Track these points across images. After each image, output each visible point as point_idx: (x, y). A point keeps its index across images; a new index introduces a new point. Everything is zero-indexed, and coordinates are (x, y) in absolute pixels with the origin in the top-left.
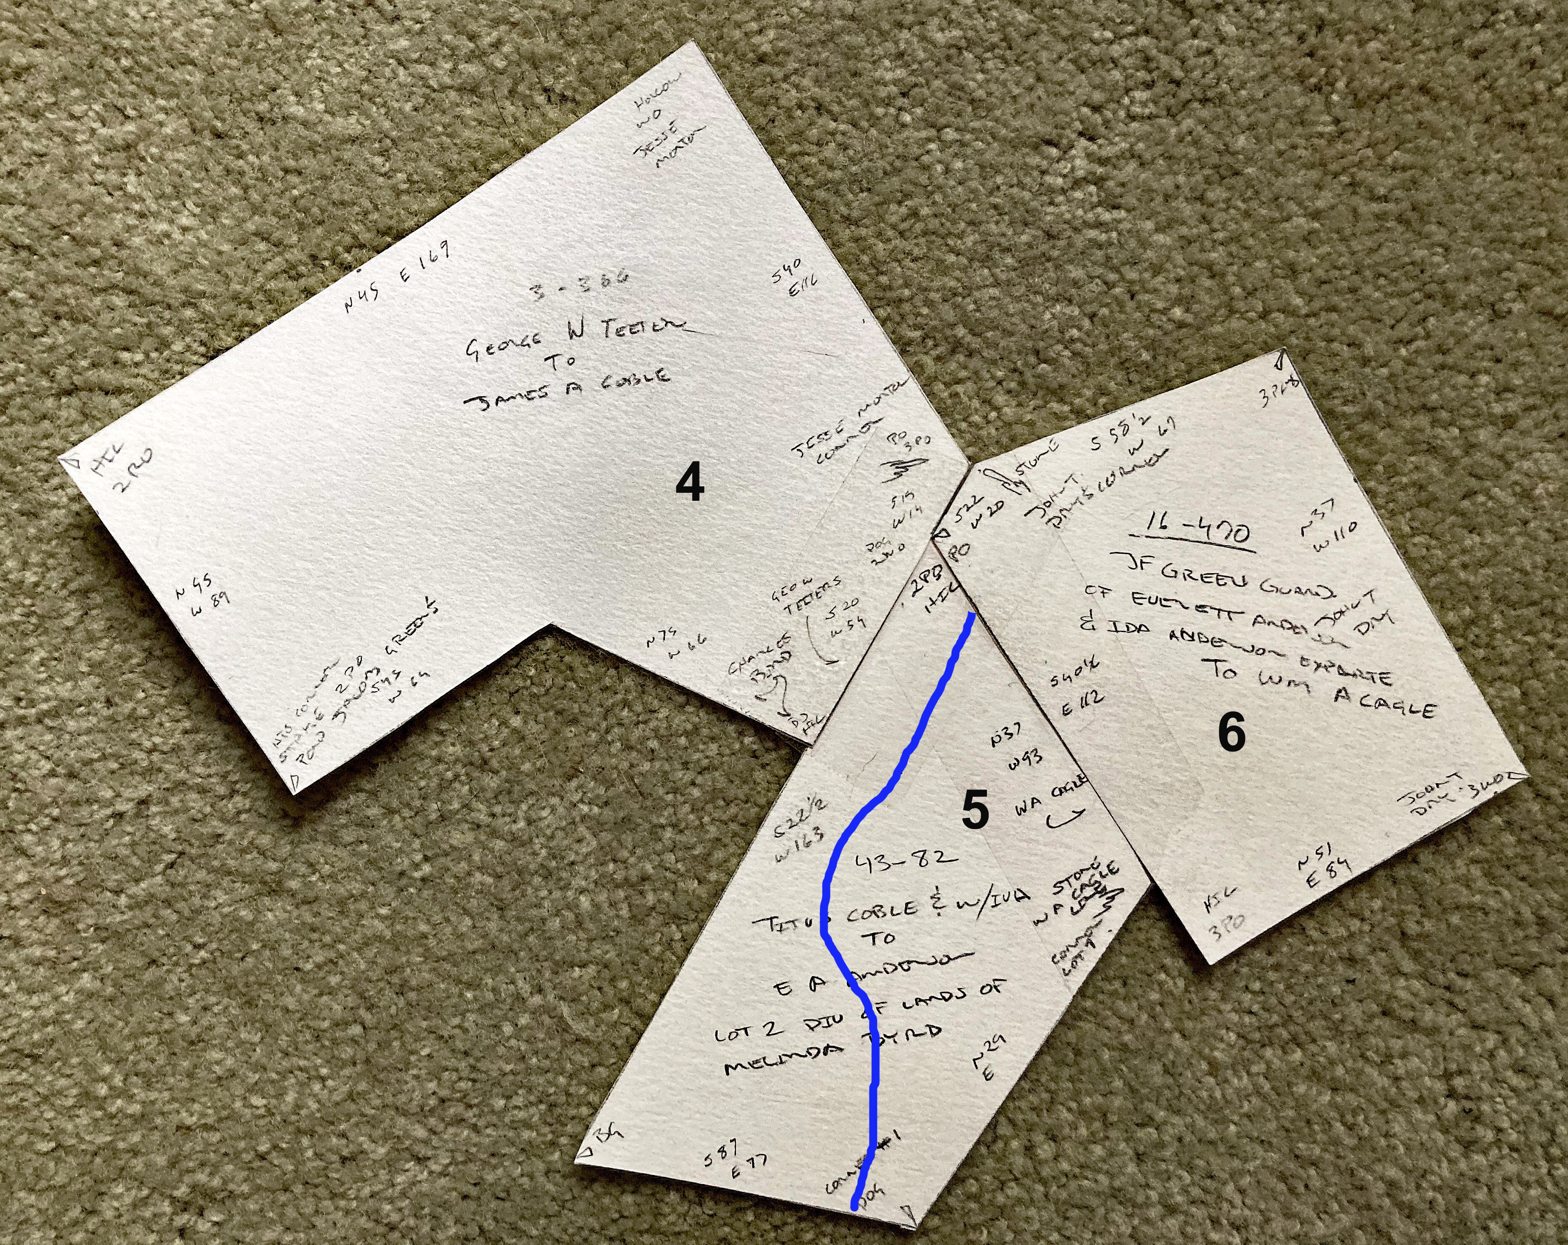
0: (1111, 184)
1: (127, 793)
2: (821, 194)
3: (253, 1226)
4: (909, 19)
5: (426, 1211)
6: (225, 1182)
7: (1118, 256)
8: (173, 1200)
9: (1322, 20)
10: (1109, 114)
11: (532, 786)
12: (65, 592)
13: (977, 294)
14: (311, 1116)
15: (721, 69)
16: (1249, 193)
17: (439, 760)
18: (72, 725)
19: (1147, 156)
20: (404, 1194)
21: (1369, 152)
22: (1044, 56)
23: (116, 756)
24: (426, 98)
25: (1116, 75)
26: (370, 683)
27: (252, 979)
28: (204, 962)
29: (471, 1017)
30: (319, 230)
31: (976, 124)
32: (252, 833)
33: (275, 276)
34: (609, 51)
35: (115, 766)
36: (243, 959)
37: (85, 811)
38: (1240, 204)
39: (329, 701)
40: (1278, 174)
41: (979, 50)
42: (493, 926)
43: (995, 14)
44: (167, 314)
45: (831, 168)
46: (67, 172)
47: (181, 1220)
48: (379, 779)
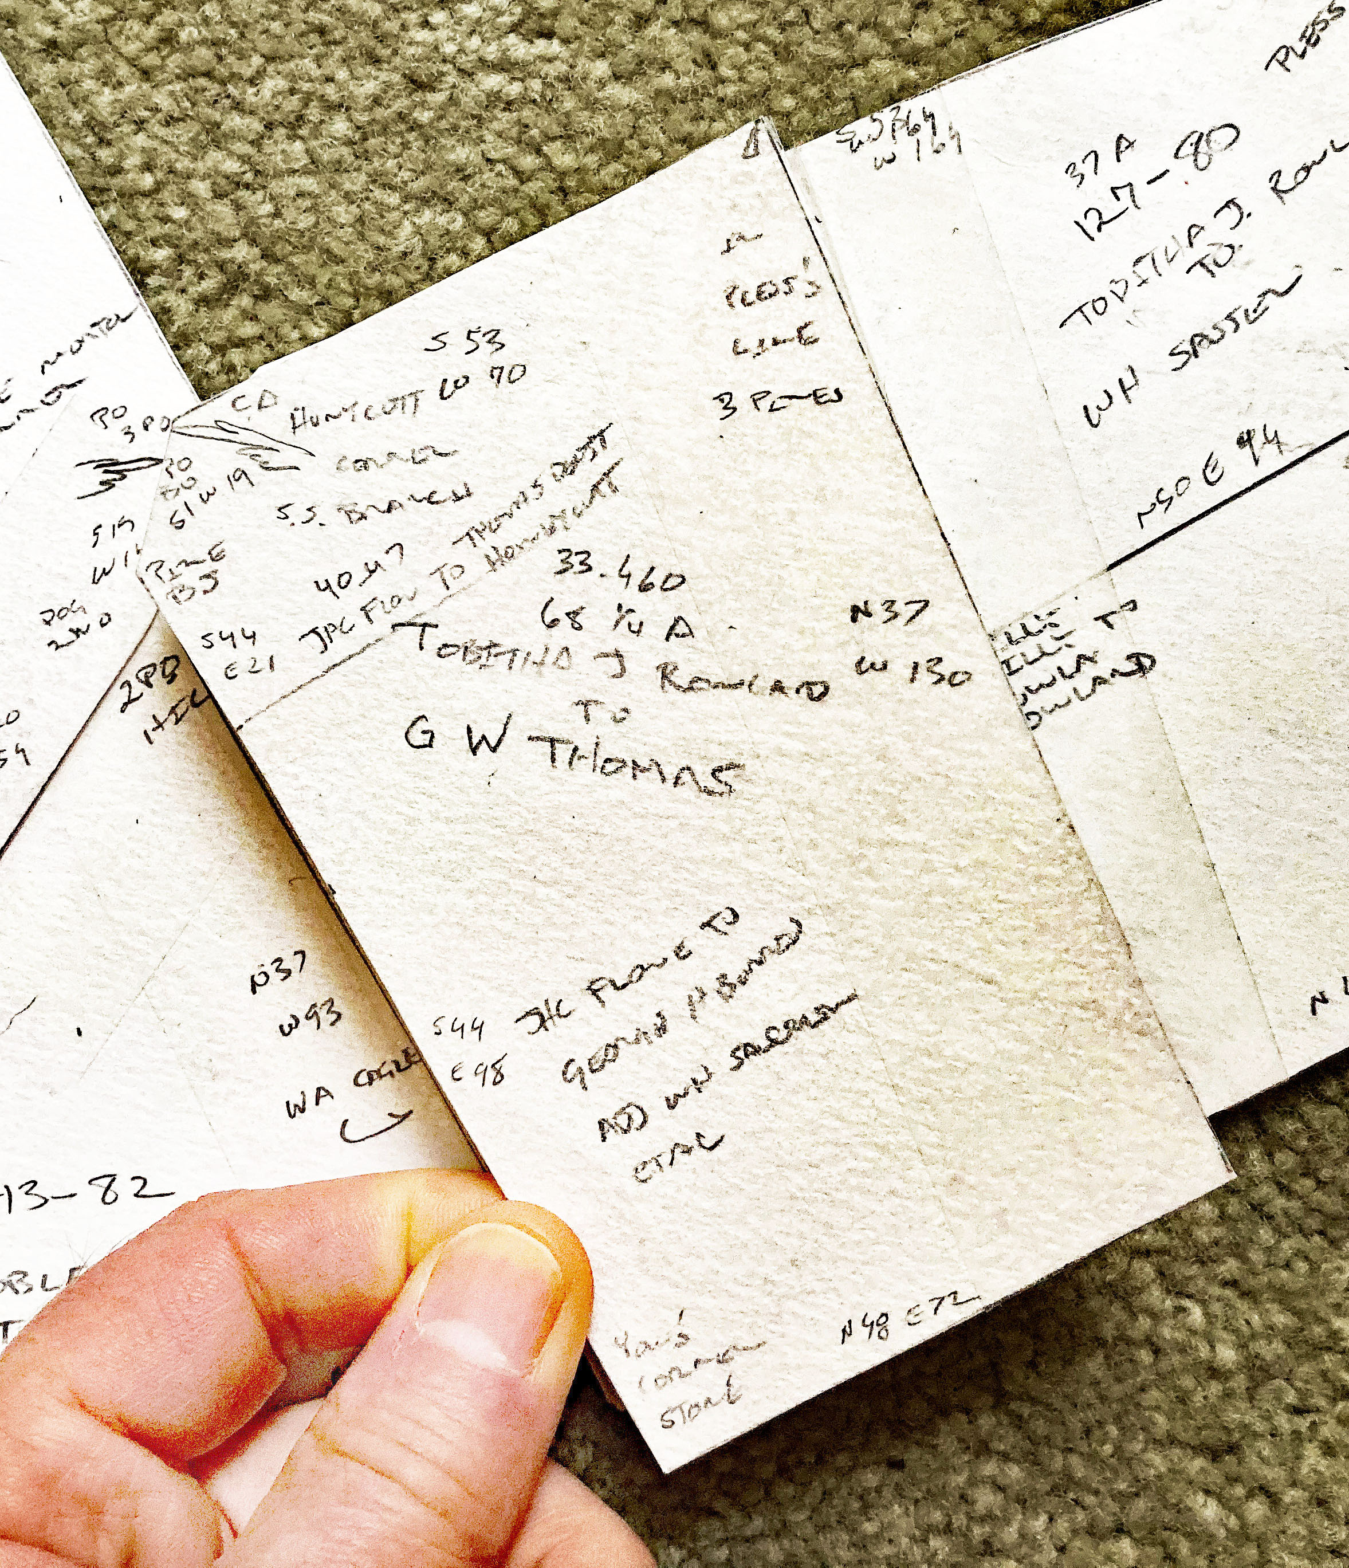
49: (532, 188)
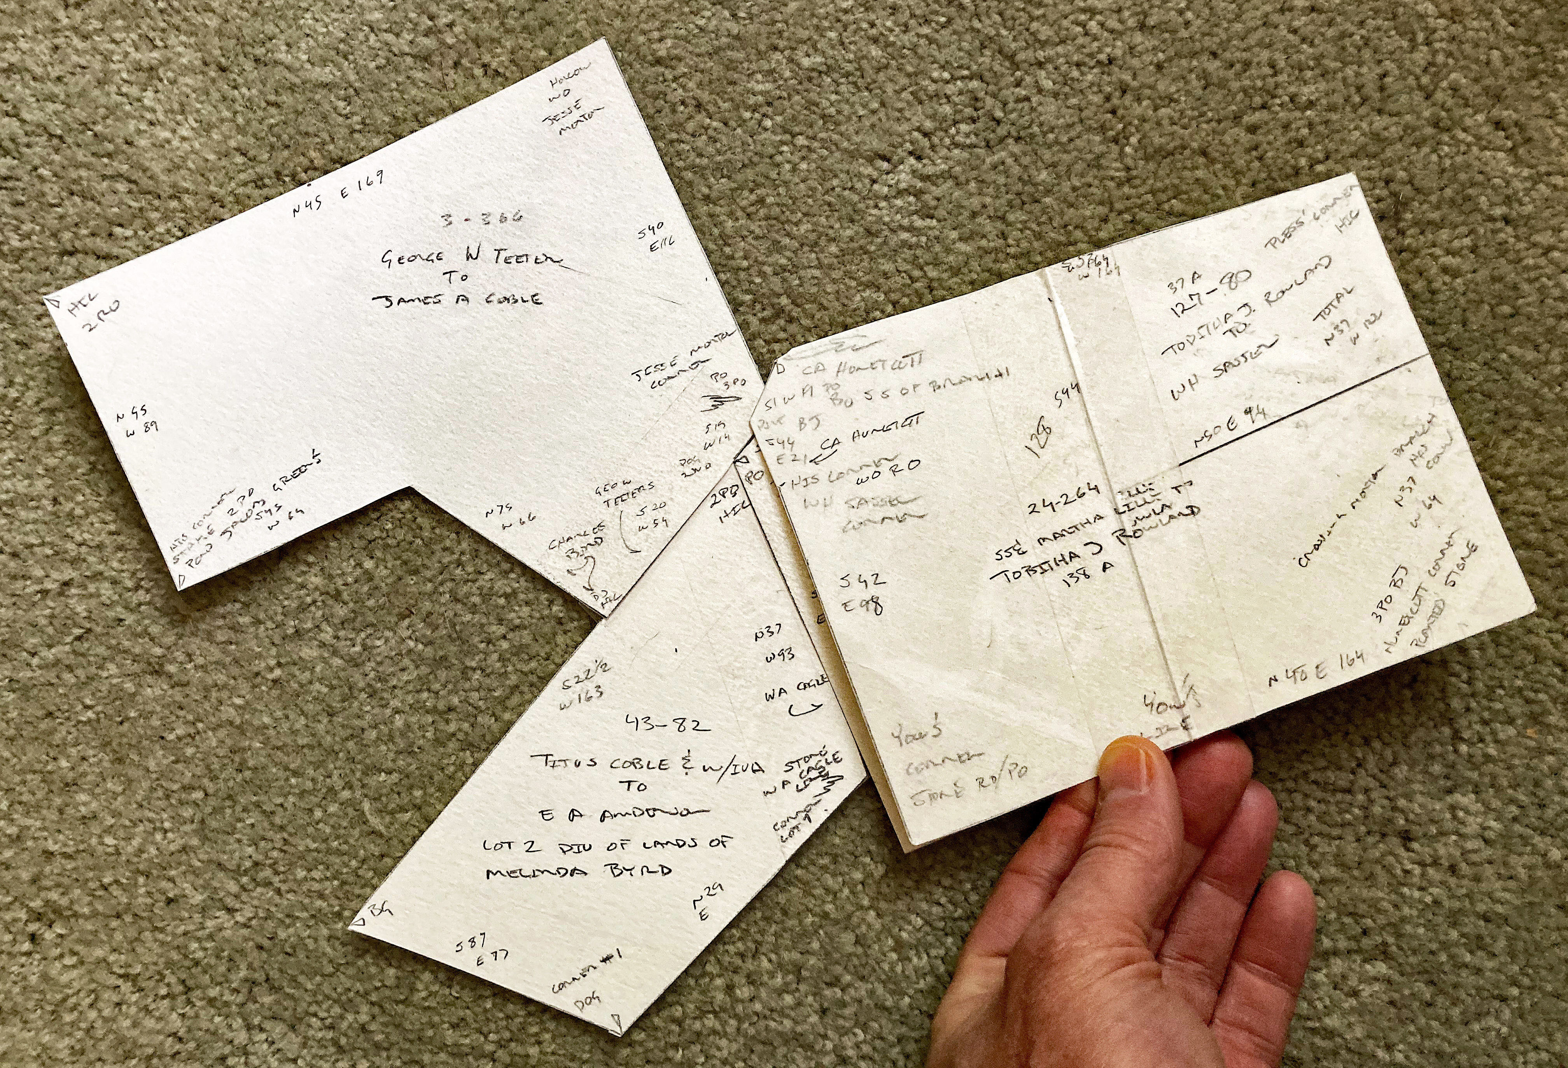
0: (927, 197)
1: (55, 575)
2: (689, 175)
3: (88, 944)
4: (782, 44)
5: (226, 953)
6: (72, 902)
7: (924, 257)
8: (30, 910)
9: (1128, 85)
10: (936, 140)
11: (371, 619)
12: (36, 409)
13: (802, 273)
14: (150, 860)
15: (623, 65)
16: (1043, 219)
17: (303, 586)
18: (23, 514)
19: (962, 179)
20: (211, 937)
21: (1149, 197)
22: (890, 88)
23: (52, 545)
24: (388, 60)
25: (947, 109)
26: (255, 511)
27: (125, 740)
28: (89, 721)
29: (291, 799)
30: (286, 153)
31: (823, 135)
32: (147, 622)
33: (245, 184)
34: (538, 42)
35: (49, 552)
36: (121, 723)
37: (19, 584)
38: (1034, 226)
39: (220, 520)
40: (1071, 205)
41: (836, 76)
42: (321, 728)
43: (852, 47)
44: (156, 202)
45: (701, 155)
46: (100, 83)
47: (33, 927)
48: (254, 592)
49: (918, 285)
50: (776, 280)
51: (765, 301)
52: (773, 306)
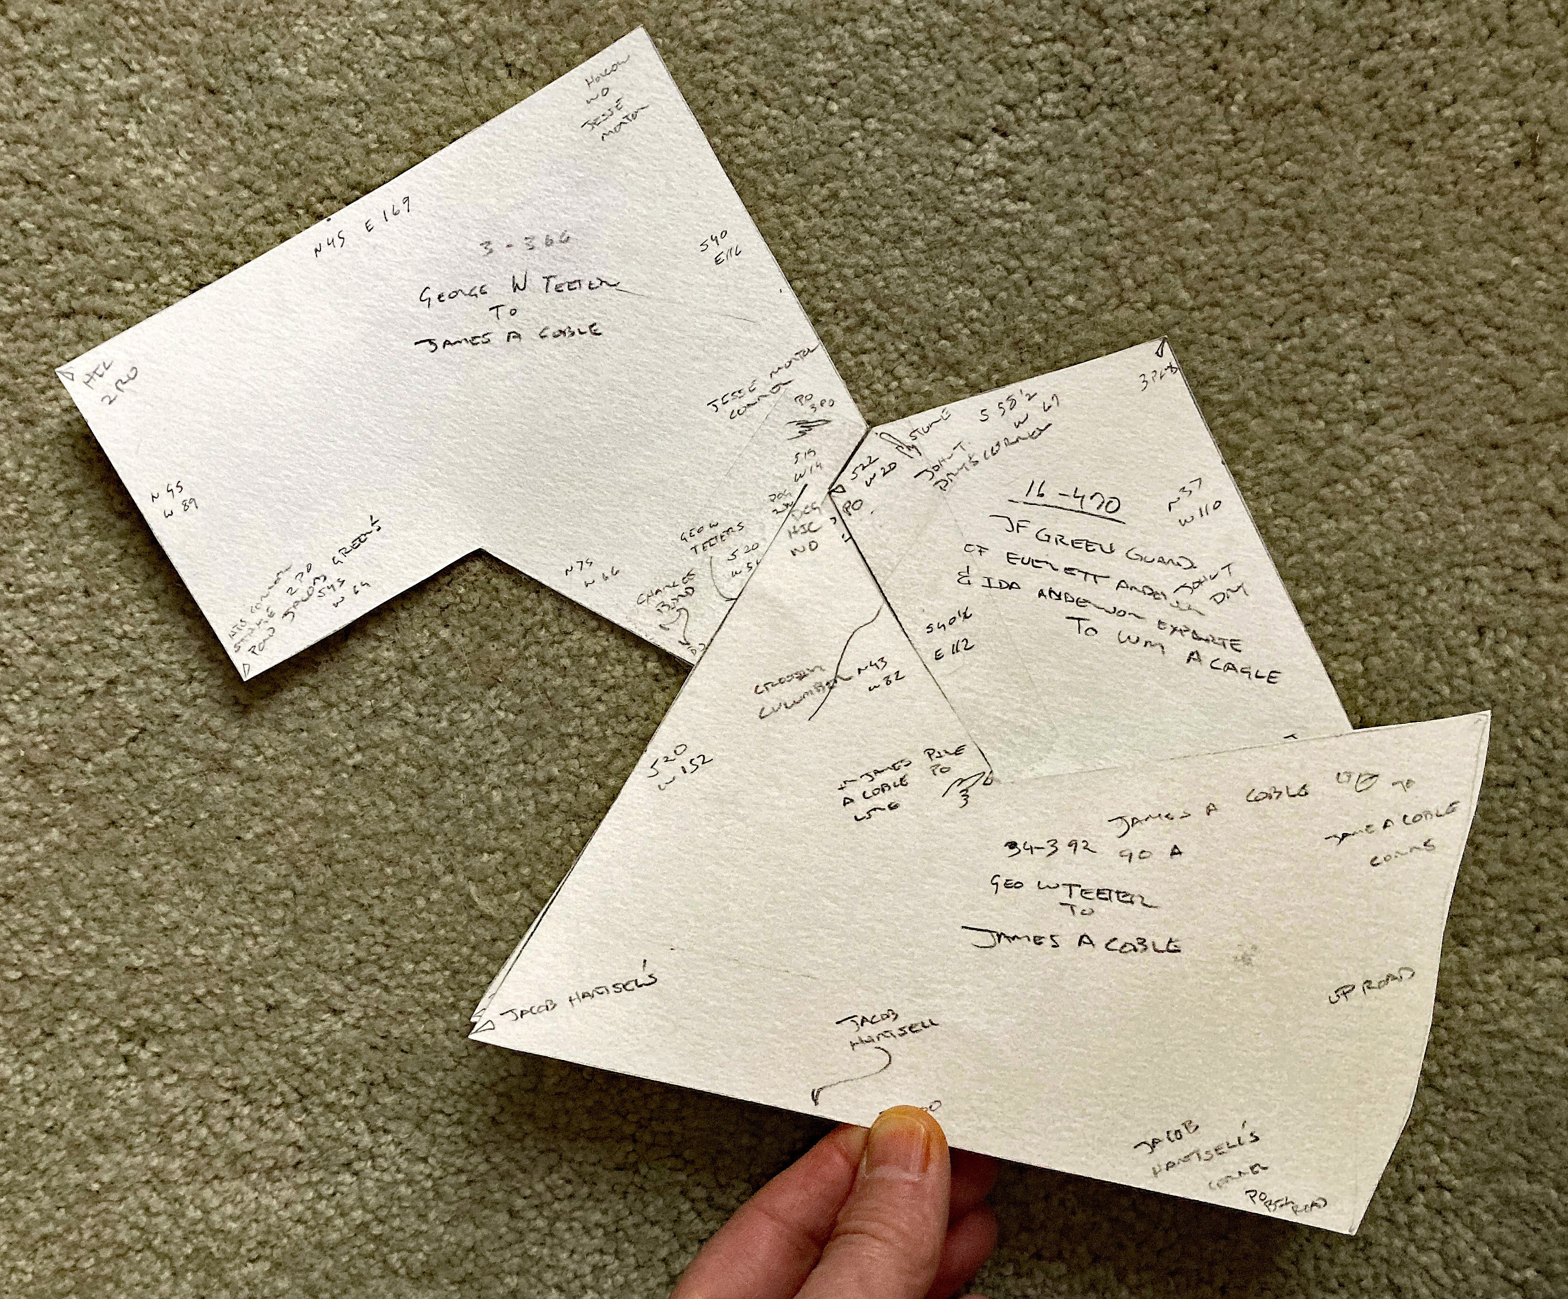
0: (1018, 177)
1: (99, 673)
2: (751, 173)
3: (187, 1060)
4: (842, 15)
5: (339, 1056)
6: (165, 1018)
7: (1020, 245)
8: (120, 1029)
9: (1228, 35)
10: (1022, 113)
11: (455, 691)
12: (53, 493)
13: (887, 273)
14: (244, 968)
15: (666, 54)
16: (1147, 193)
17: (375, 663)
18: (53, 609)
19: (1055, 154)
20: (319, 1041)
21: (1261, 161)
22: (965, 56)
23: (91, 641)
24: (399, 65)
25: (1032, 77)
26: (317, 588)
27: (199, 844)
28: (157, 826)
29: (389, 890)
30: (296, 182)
31: (896, 116)
32: (205, 716)
33: (254, 220)
34: (567, 32)
35: (88, 648)
36: (191, 826)
37: (61, 686)
38: (1137, 202)
39: (280, 601)
40: (1176, 176)
41: (905, 48)
42: (413, 812)
43: (921, 14)
44: (157, 250)
45: (761, 149)
46: (77, 117)
47: (125, 1048)
48: (321, 675)
50: (858, 282)
51: (848, 308)
52: (856, 312)
